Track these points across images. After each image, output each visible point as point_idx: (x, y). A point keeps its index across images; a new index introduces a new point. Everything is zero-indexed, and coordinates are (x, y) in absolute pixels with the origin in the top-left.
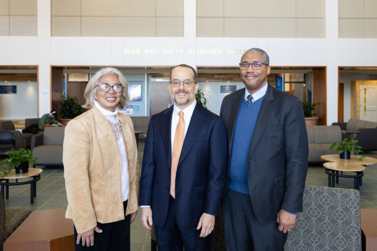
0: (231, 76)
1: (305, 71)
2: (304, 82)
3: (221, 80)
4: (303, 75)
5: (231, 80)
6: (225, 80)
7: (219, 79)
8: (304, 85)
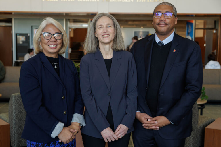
0: (144, 23)
1: (216, 18)
2: (214, 28)
3: (135, 26)
4: (213, 22)
5: (145, 26)
6: (138, 26)
7: (133, 25)
8: (215, 31)
